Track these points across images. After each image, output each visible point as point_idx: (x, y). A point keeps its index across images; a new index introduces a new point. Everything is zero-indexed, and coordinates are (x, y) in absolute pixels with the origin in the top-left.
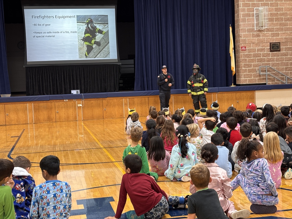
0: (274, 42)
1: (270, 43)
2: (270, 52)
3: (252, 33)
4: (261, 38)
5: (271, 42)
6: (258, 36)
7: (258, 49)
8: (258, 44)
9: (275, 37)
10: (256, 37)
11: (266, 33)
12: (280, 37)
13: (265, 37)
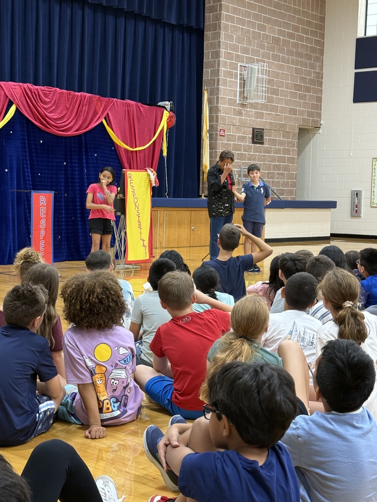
0: (258, 127)
1: (253, 129)
2: (253, 143)
3: (233, 107)
4: (243, 117)
5: (254, 127)
6: (240, 114)
7: (238, 136)
8: (238, 128)
9: (259, 120)
10: (238, 116)
11: (249, 109)
12: (264, 120)
13: (248, 117)
